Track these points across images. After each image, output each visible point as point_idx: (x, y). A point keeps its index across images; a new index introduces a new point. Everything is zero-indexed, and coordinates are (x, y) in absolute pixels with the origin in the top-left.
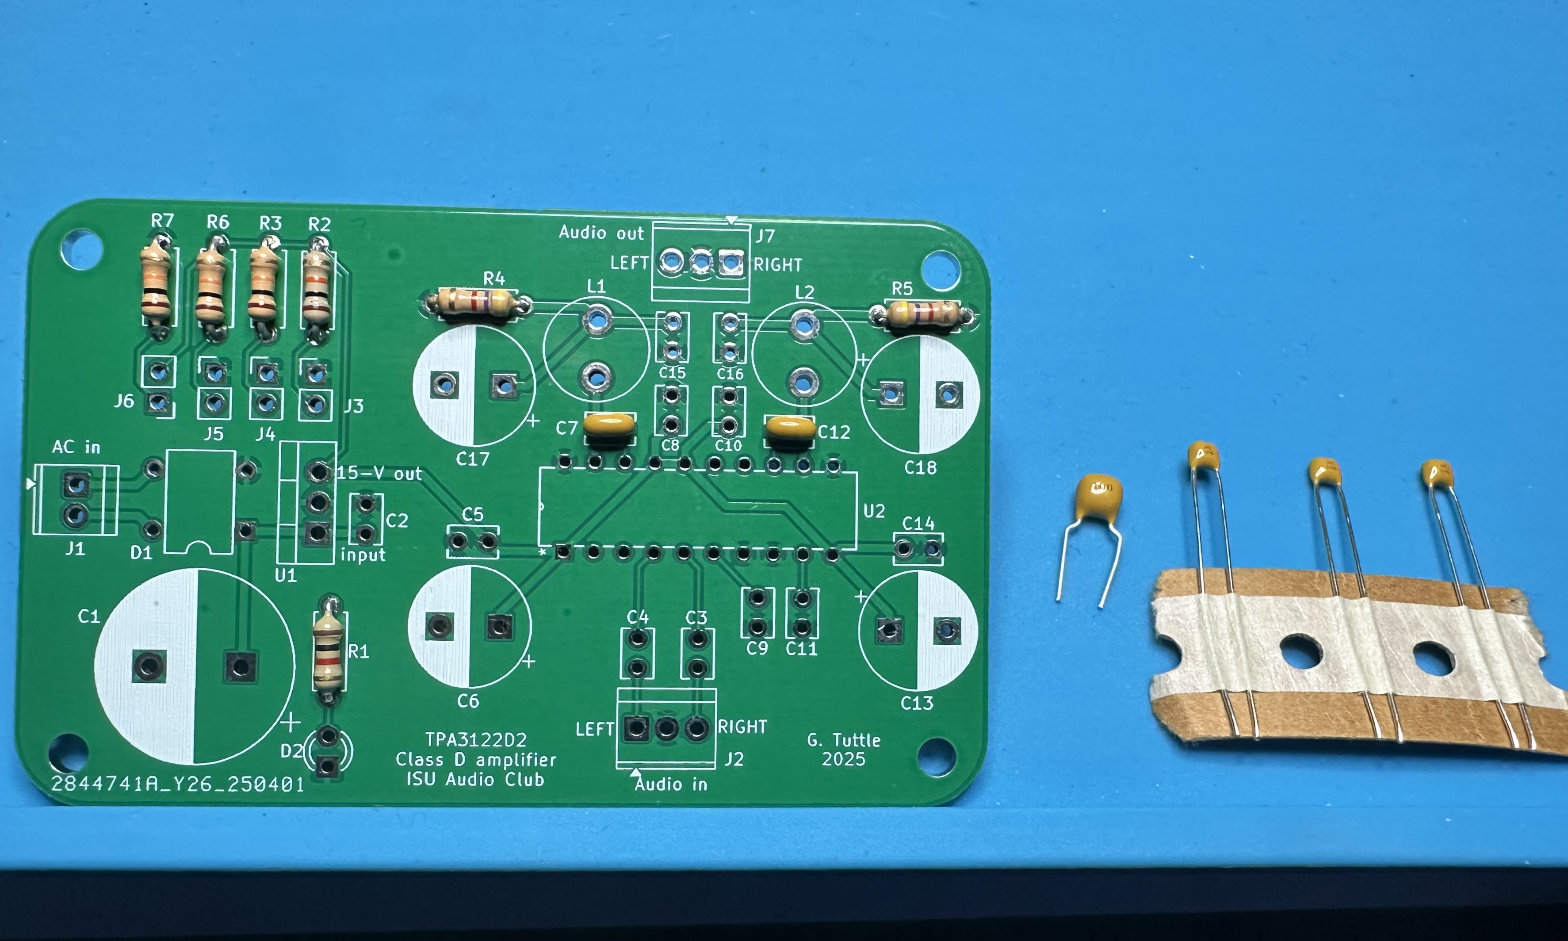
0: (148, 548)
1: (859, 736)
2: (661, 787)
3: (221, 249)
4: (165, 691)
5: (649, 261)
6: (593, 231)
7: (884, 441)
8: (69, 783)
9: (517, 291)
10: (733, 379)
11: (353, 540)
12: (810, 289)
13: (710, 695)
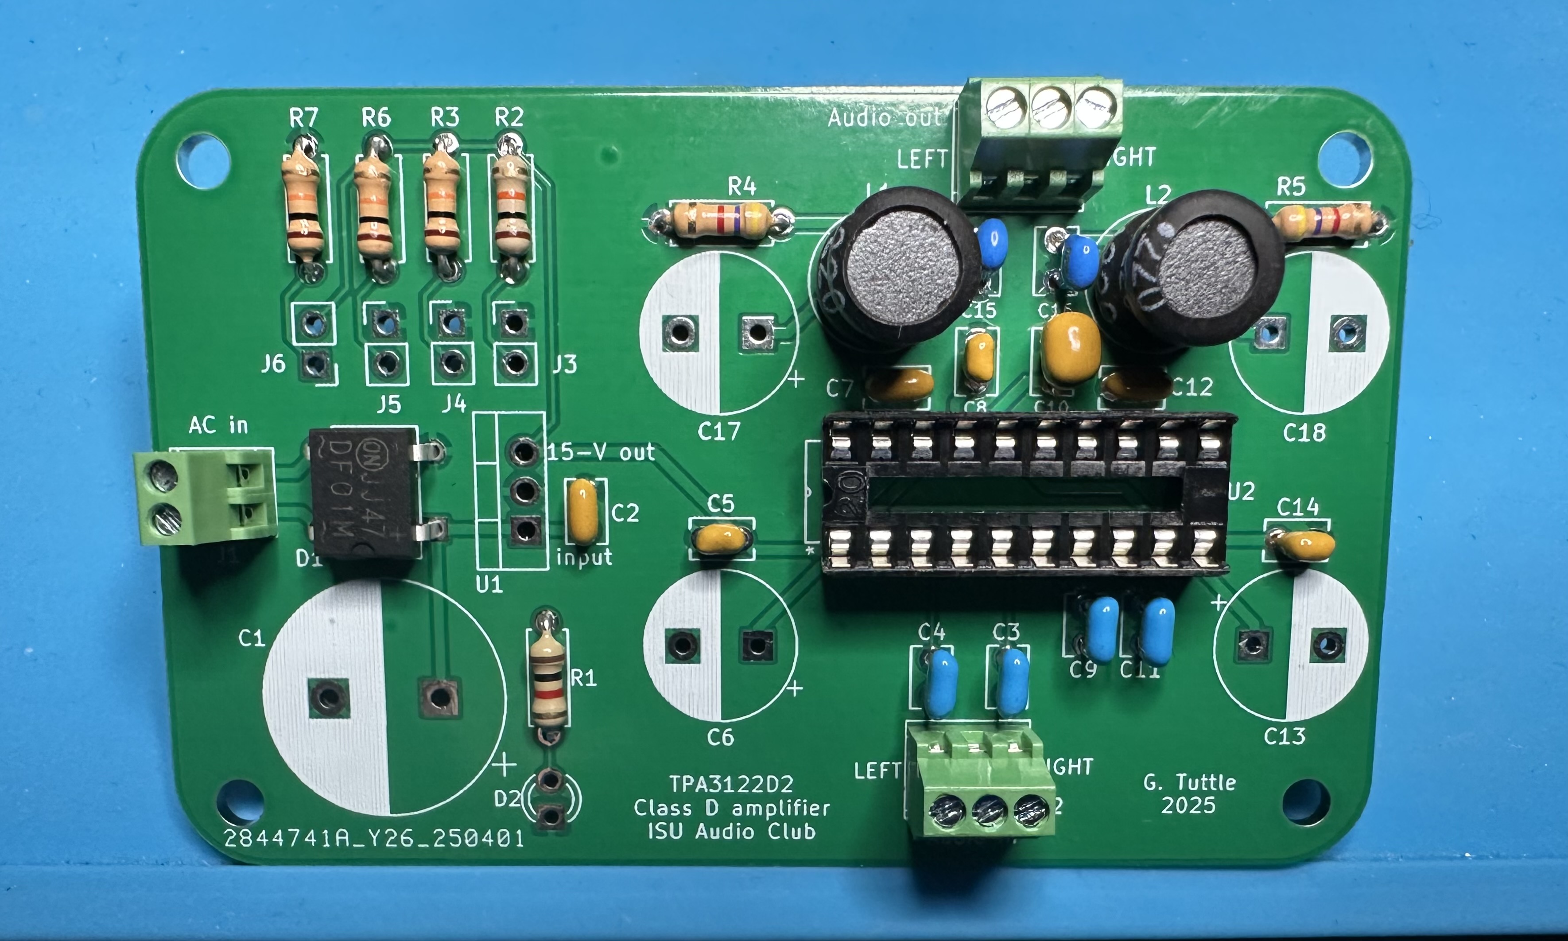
1: (1208, 777)
3: (384, 156)
4: (350, 728)
5: (948, 156)
6: (874, 116)
7: (1256, 396)
8: (244, 837)
9: (773, 202)
12: (1165, 190)
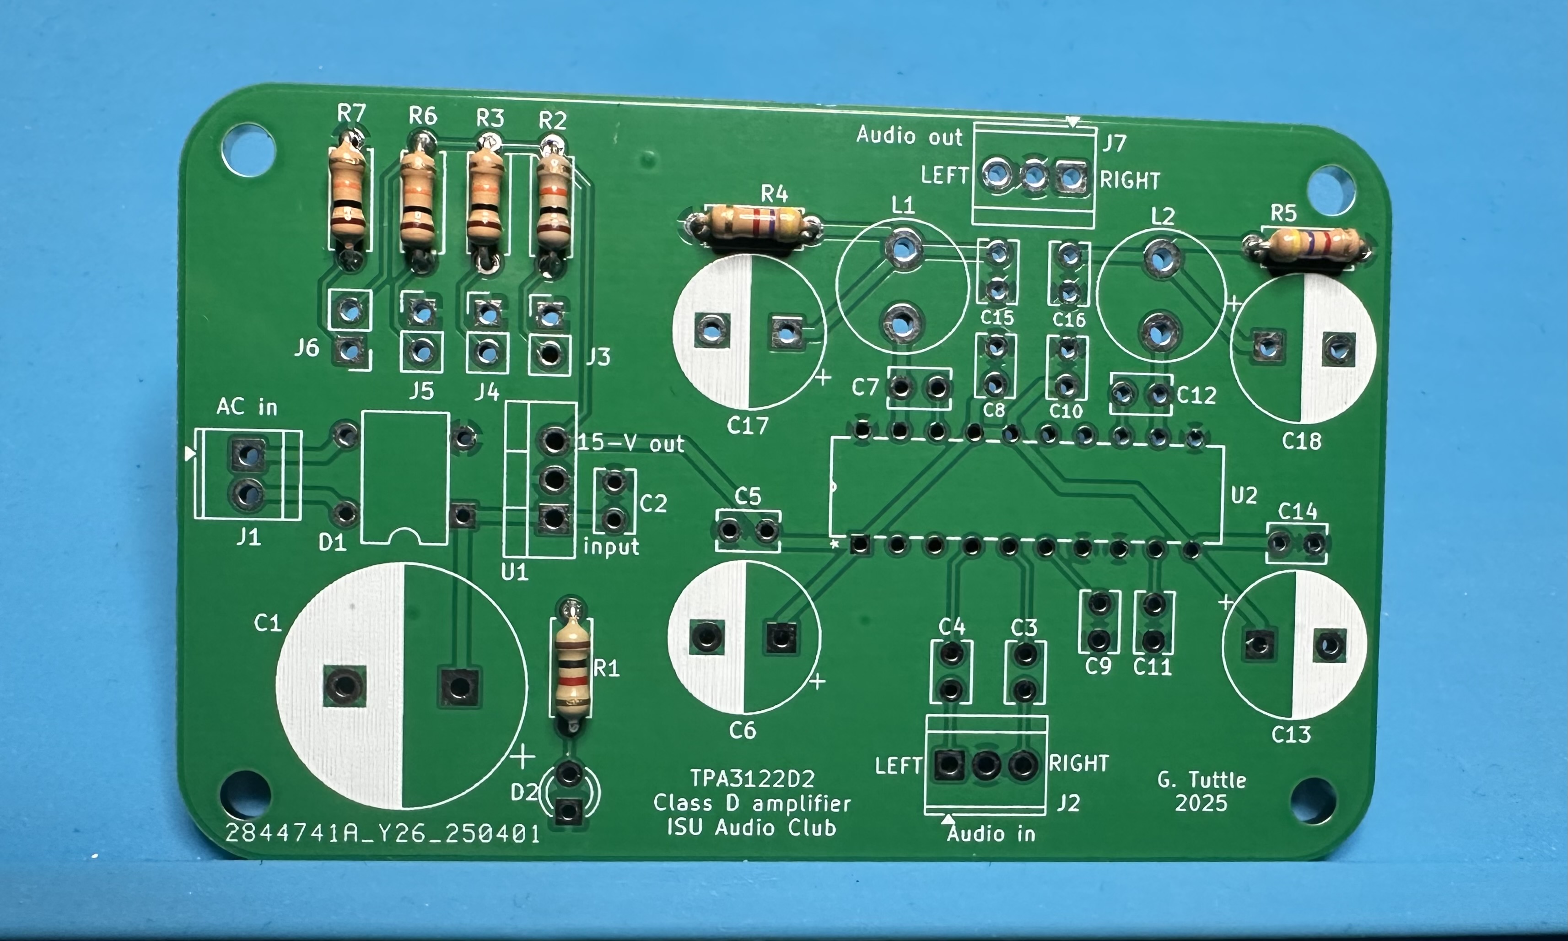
0: (340, 537)
1: (1220, 774)
2: (979, 837)
3: (429, 151)
4: (365, 717)
5: (969, 173)
6: (899, 133)
7: (1257, 406)
8: (246, 832)
9: (803, 210)
10: (1072, 326)
11: (598, 528)
12: (1170, 212)
13: (1041, 725)
